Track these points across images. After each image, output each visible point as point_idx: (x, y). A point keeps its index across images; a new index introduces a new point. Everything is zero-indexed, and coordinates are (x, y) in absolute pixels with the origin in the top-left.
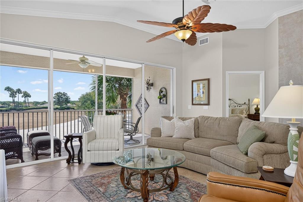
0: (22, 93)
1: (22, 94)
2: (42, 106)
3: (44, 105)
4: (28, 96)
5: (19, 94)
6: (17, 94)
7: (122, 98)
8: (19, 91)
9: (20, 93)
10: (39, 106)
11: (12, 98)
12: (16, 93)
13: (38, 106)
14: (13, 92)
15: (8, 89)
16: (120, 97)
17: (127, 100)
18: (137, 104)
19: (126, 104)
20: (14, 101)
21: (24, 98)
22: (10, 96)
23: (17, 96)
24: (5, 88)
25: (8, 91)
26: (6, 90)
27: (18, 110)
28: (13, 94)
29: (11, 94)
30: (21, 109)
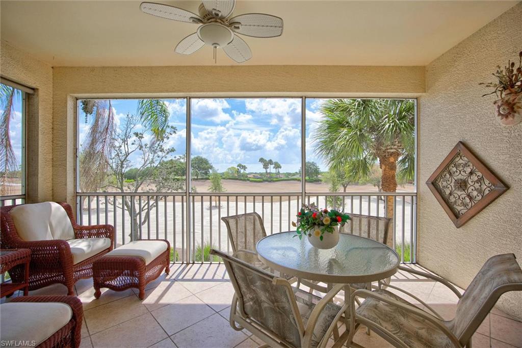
1: (274, 165)
4: (279, 167)
5: (271, 165)
6: (269, 164)
7: (385, 165)
8: (270, 162)
10: (290, 177)
14: (266, 163)
15: (262, 160)
16: (380, 160)
17: (397, 167)
18: (436, 180)
19: (393, 177)
20: (267, 172)
21: (275, 169)
23: (269, 166)
24: (259, 159)
25: (262, 162)
26: (260, 161)
27: (270, 182)
28: (266, 167)
29: (264, 166)
30: (272, 180)
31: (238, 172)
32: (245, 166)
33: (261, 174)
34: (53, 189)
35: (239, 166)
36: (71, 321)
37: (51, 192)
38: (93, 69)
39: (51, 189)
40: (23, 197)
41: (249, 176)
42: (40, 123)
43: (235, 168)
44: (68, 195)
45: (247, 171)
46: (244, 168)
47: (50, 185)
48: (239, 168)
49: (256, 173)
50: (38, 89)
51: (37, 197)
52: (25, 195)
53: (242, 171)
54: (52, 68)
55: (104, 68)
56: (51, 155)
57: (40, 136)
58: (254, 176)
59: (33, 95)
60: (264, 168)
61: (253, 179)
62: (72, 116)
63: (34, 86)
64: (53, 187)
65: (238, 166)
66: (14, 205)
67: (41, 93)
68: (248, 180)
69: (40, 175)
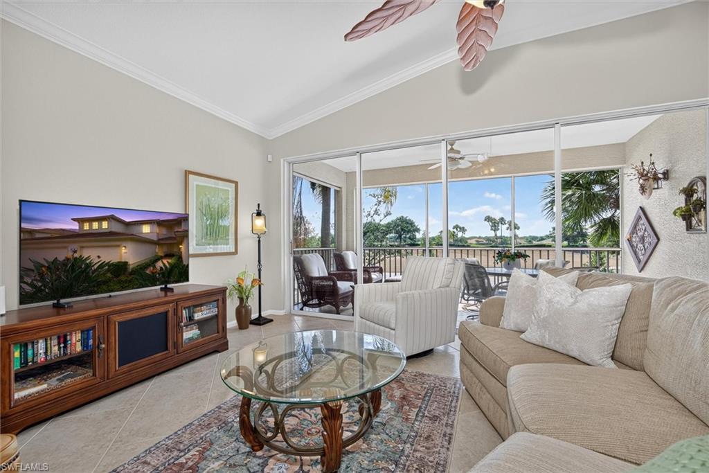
0: (506, 224)
1: (507, 226)
2: (540, 243)
3: (544, 241)
4: (517, 227)
5: (503, 226)
6: (500, 225)
8: (502, 221)
9: (504, 224)
11: (493, 232)
12: (498, 224)
13: (534, 242)
14: (495, 223)
15: (488, 219)
18: (630, 236)
20: (496, 235)
21: (509, 230)
22: (492, 229)
23: (500, 228)
24: (484, 218)
25: (488, 221)
26: (485, 220)
28: (495, 226)
29: (491, 226)
31: (454, 235)
32: (463, 228)
33: (488, 239)
35: (457, 227)
41: (469, 241)
43: (449, 231)
46: (463, 230)
48: (455, 230)
49: (480, 238)
51: (342, 249)
52: (336, 247)
53: (460, 234)
54: (346, 173)
58: (477, 241)
59: (340, 191)
64: (347, 243)
65: (454, 228)
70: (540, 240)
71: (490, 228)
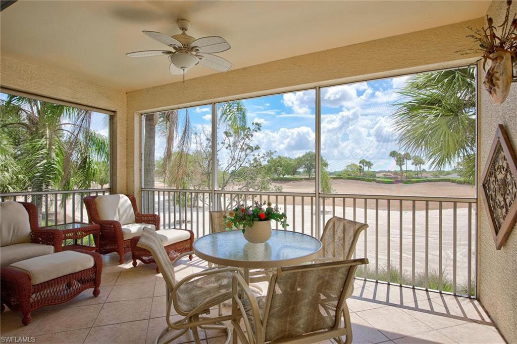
0: (411, 159)
1: (412, 161)
2: (446, 177)
3: (448, 176)
4: (421, 163)
5: (407, 161)
6: (405, 160)
8: (407, 156)
9: (408, 159)
10: (442, 177)
11: (399, 167)
12: (403, 159)
13: (440, 176)
14: (400, 158)
15: (394, 154)
20: (402, 170)
21: (414, 165)
23: (405, 162)
24: (390, 152)
25: (394, 156)
26: (391, 155)
27: (406, 183)
28: (400, 161)
29: (397, 161)
30: (409, 181)
31: (360, 170)
32: (369, 163)
33: (395, 173)
34: (127, 185)
35: (362, 162)
36: (93, 267)
37: (126, 187)
38: (148, 90)
39: (126, 185)
40: (109, 190)
41: (377, 175)
42: (118, 136)
43: (356, 165)
44: (135, 190)
45: (373, 169)
46: (369, 164)
47: (125, 181)
48: (361, 165)
49: (389, 172)
50: (116, 111)
51: (116, 190)
52: (110, 189)
53: (366, 169)
54: (126, 93)
55: (154, 88)
56: (126, 159)
57: (118, 146)
58: (384, 175)
59: (114, 116)
60: (397, 164)
61: (384, 180)
62: (138, 128)
63: (114, 110)
64: (127, 183)
65: (360, 163)
66: (97, 196)
67: (118, 114)
68: (374, 180)
69: (118, 175)
70: (446, 175)
71: (395, 163)
